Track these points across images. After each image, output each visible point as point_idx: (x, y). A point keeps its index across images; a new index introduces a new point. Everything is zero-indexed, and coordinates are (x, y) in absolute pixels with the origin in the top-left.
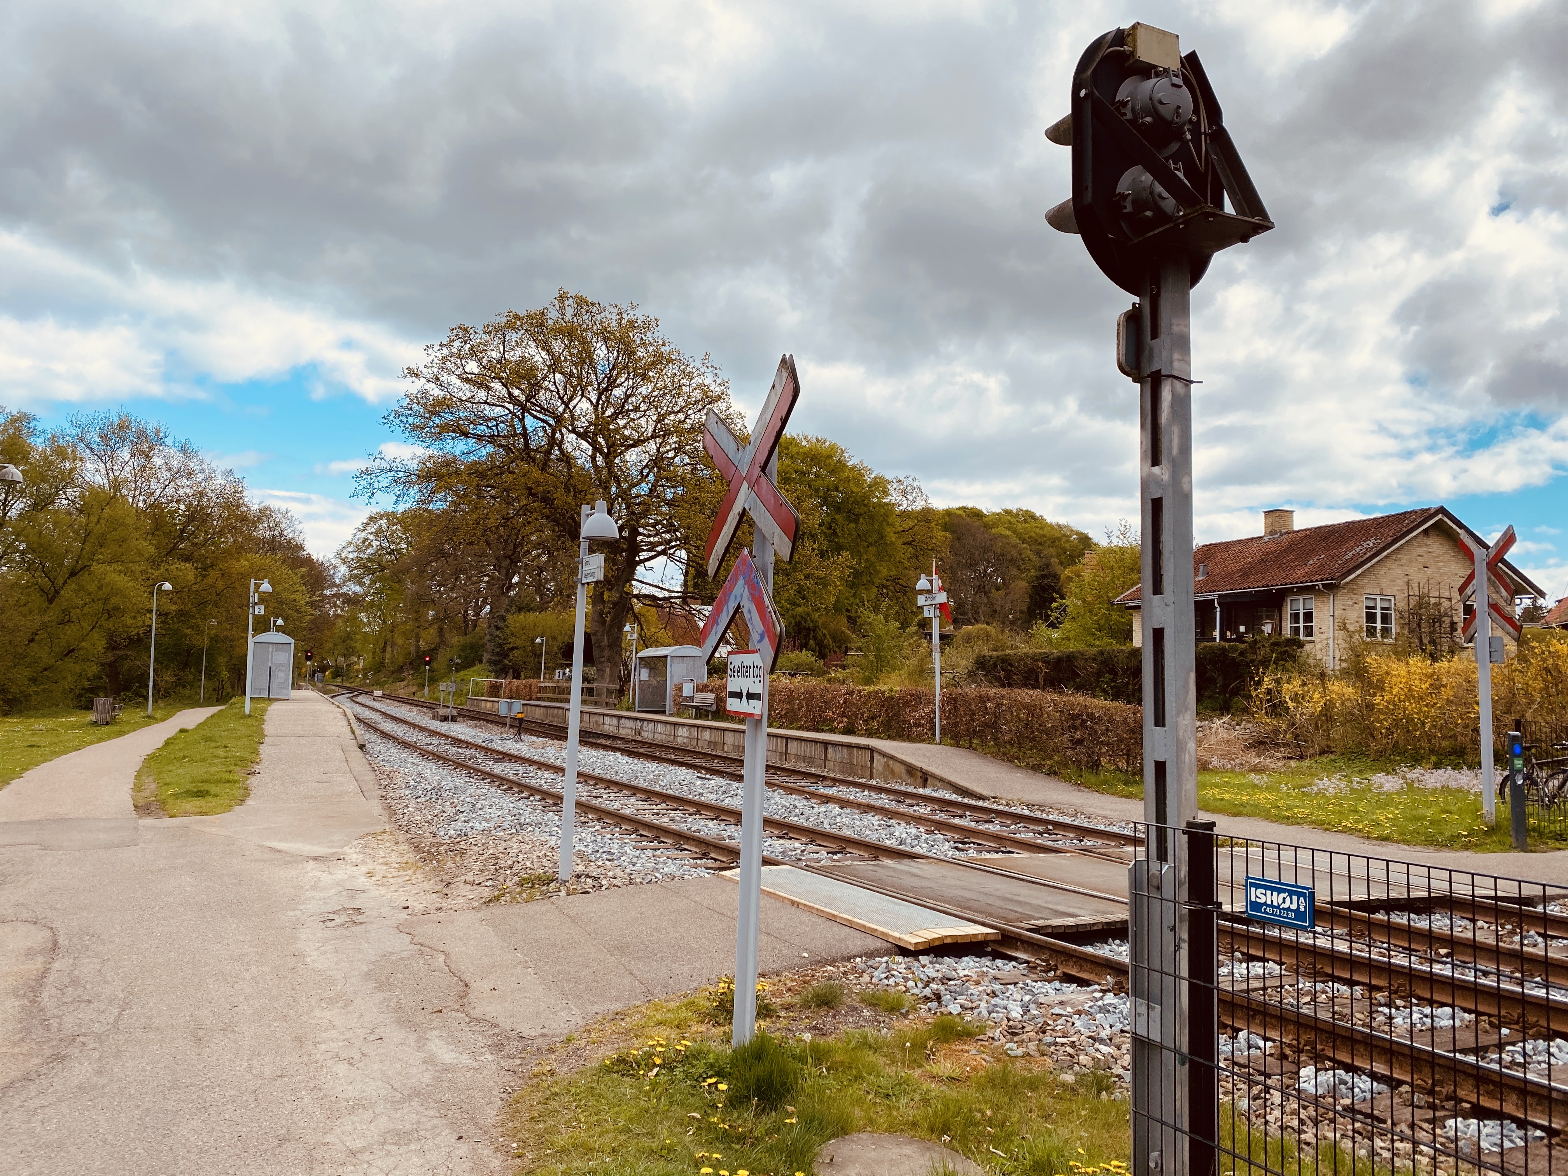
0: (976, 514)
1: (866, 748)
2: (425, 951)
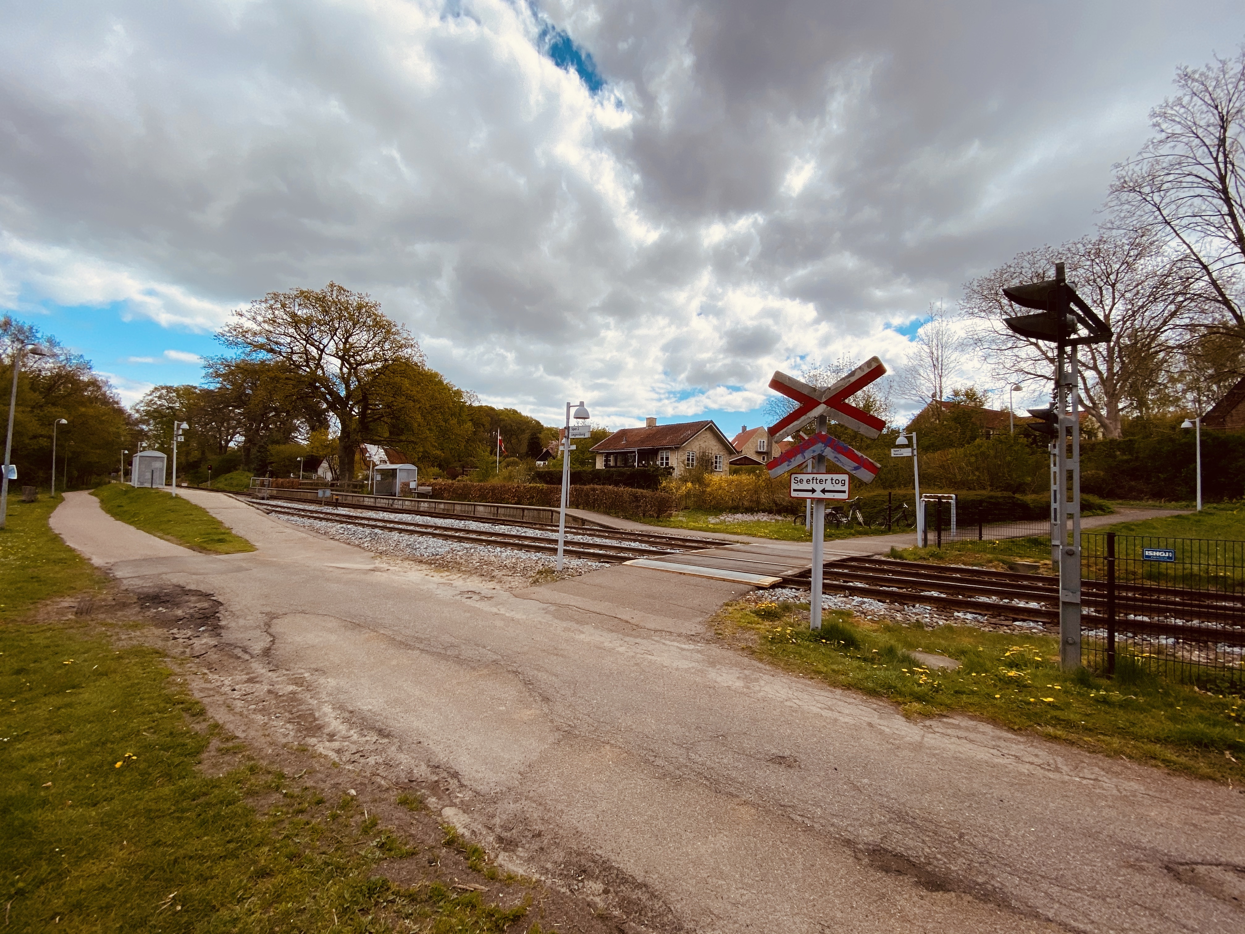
0: (492, 409)
1: (549, 510)
2: (560, 606)
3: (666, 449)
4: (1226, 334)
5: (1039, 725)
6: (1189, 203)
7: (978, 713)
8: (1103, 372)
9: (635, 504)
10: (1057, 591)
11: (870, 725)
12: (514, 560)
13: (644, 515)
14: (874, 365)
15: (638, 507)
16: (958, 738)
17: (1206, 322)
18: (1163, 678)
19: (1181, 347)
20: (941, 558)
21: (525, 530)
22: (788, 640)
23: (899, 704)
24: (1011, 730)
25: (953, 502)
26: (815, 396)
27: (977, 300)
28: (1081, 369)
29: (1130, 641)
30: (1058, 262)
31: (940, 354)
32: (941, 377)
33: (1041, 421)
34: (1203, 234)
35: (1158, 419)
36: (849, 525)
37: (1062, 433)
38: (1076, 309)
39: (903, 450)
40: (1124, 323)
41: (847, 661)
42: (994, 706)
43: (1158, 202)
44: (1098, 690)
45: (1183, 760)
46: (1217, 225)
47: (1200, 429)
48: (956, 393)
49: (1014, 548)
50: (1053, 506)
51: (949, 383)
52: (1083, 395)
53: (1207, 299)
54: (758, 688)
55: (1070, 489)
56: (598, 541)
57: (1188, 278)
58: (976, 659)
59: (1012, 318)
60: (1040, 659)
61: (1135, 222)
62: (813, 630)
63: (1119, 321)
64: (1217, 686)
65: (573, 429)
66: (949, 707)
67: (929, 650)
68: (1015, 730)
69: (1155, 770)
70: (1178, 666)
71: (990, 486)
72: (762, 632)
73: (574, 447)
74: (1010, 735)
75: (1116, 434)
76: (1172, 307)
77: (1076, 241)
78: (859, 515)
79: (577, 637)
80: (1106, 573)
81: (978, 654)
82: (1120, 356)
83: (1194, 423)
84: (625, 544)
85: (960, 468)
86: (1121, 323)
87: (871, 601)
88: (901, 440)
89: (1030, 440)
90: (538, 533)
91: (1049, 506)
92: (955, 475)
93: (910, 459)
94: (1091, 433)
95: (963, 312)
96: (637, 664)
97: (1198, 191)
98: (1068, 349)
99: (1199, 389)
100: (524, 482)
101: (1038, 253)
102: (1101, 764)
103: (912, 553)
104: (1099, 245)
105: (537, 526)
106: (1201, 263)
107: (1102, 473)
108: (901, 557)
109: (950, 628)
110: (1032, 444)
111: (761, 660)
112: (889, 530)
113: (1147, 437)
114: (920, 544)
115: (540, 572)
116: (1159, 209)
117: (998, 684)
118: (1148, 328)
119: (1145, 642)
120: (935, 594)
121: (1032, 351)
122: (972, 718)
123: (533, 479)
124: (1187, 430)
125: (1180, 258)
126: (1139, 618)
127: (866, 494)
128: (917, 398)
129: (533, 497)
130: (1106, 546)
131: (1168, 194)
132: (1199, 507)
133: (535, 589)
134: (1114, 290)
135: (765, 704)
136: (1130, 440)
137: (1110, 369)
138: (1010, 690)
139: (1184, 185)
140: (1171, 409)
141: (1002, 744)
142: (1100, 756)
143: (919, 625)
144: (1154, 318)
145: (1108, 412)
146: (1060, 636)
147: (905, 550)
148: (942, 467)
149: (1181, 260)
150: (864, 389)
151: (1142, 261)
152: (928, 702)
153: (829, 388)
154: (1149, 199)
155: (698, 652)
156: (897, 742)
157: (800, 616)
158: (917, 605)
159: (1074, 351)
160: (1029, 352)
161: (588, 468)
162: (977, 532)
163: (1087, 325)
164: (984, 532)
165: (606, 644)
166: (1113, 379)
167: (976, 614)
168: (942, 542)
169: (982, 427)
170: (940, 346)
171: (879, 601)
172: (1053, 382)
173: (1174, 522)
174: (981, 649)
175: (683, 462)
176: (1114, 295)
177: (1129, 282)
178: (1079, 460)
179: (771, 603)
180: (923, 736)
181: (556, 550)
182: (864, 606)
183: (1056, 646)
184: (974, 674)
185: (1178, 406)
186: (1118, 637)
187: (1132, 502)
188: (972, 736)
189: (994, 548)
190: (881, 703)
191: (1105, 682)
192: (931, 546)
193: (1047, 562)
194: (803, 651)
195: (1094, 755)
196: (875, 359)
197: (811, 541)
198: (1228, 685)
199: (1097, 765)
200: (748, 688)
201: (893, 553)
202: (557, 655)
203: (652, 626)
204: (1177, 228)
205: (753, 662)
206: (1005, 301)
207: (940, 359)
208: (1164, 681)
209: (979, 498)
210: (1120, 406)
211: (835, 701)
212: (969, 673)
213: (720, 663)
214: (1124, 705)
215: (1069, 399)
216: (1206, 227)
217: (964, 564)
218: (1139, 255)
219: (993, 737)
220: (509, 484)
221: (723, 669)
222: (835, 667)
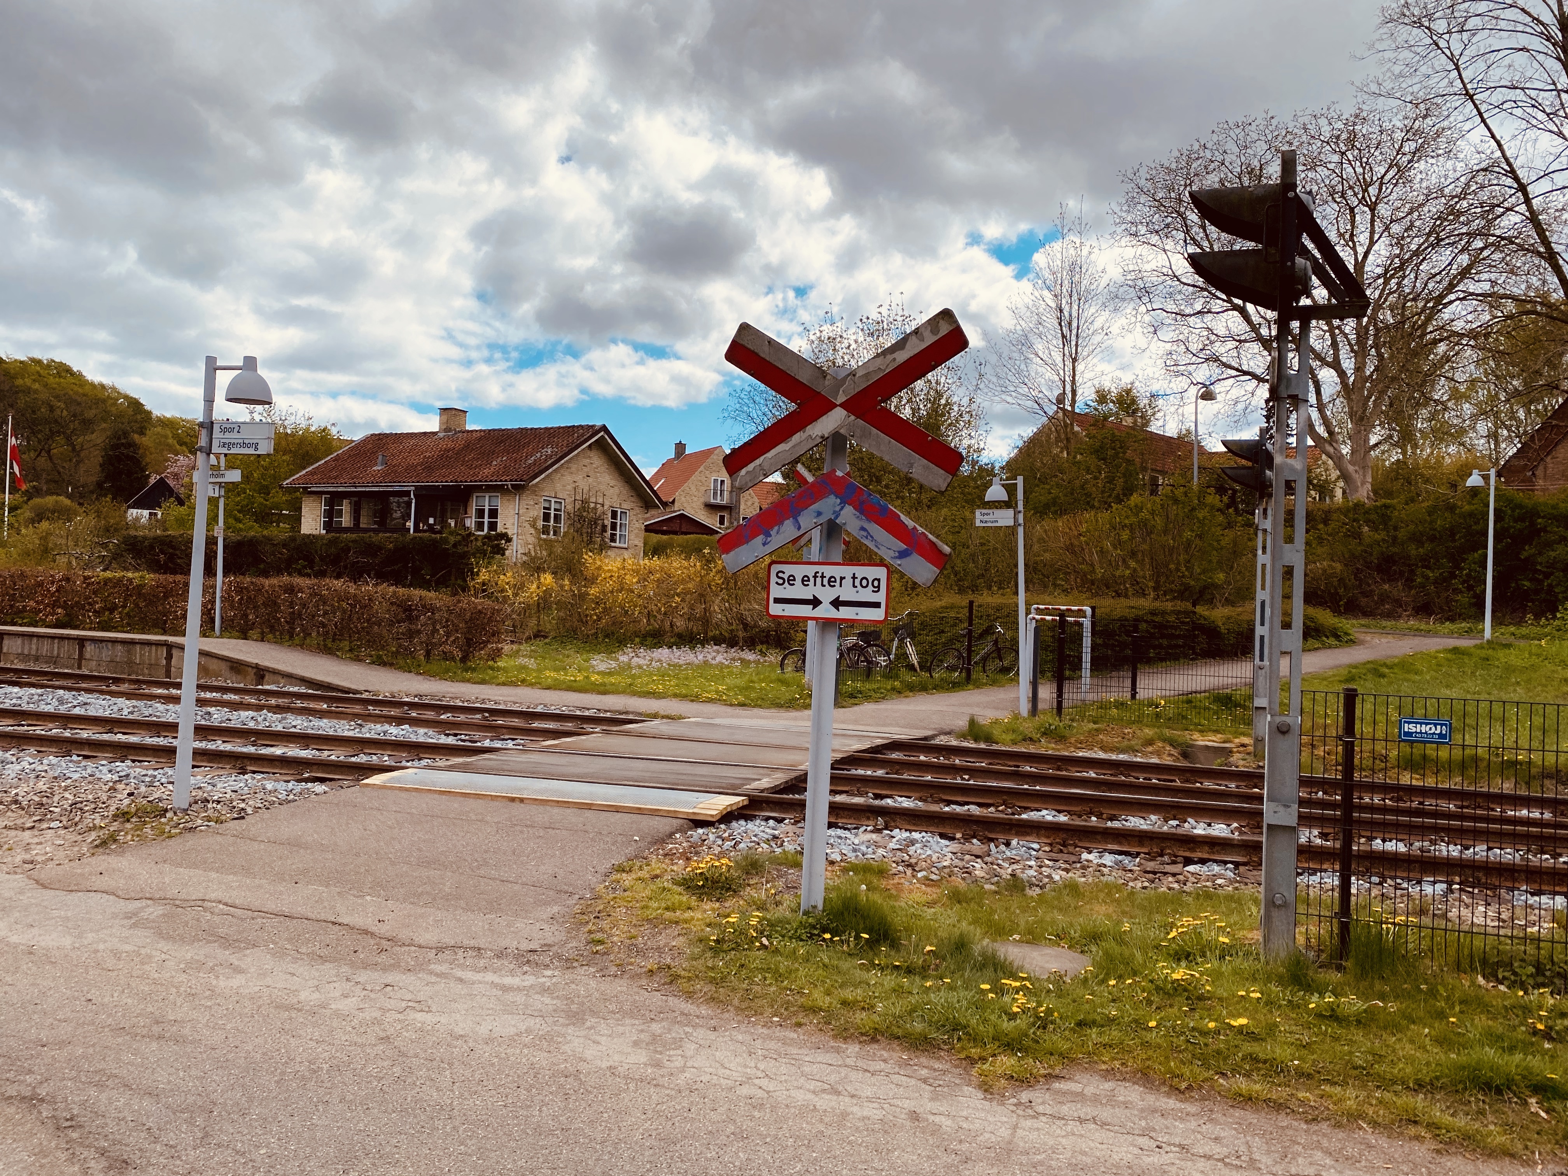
1: (158, 644)
2: (176, 904)
3: (490, 489)
4: (1547, 316)
5: (1223, 1075)
6: (1507, 61)
7: (1117, 1064)
8: (1349, 372)
9: (403, 627)
10: (1259, 799)
11: (914, 1116)
12: (41, 785)
13: (428, 654)
14: (945, 329)
15: (411, 634)
16: (1081, 1121)
17: (1516, 291)
18: (1428, 962)
19: (1472, 334)
20: (1061, 739)
21: (84, 697)
22: (752, 940)
23: (972, 1061)
24: (1175, 1090)
25: (1087, 622)
26: (824, 387)
27: (1144, 209)
28: (1315, 364)
29: (1375, 892)
30: (1286, 148)
31: (1075, 314)
32: (1074, 360)
33: (1244, 462)
34: (1524, 125)
35: (1430, 468)
36: (890, 672)
37: (1278, 489)
38: (1310, 246)
39: (997, 512)
40: (1386, 282)
41: (873, 976)
42: (1146, 1045)
43: (1456, 53)
44: (1322, 995)
45: (1461, 1122)
46: (1548, 110)
47: (1496, 489)
48: (1102, 397)
49: (1192, 715)
50: (1259, 631)
51: (1088, 375)
52: (1315, 414)
53: (1521, 247)
54: (678, 1063)
55: (1287, 597)
56: (298, 723)
57: (1493, 206)
58: (1117, 949)
59: (1204, 254)
60: (1227, 940)
61: (1416, 88)
62: (806, 913)
63: (1379, 277)
64: (1515, 974)
65: (224, 430)
66: (1066, 1058)
67: (1033, 938)
68: (1182, 1092)
69: (1416, 1145)
70: (1452, 937)
71: (1155, 589)
72: (696, 928)
73: (235, 476)
74: (1172, 1103)
75: (1363, 493)
76: (1464, 260)
77: (1318, 112)
78: (911, 650)
79: (222, 983)
80: (1340, 760)
81: (1120, 939)
82: (1376, 346)
83: (1486, 478)
84: (372, 731)
85: (1102, 552)
86: (1381, 281)
87: (927, 836)
88: (996, 492)
89: (1225, 499)
90: (123, 707)
91: (1252, 631)
92: (1092, 565)
93: (1011, 531)
94: (1324, 489)
95: (1119, 230)
96: (386, 1039)
97: (1523, 40)
98: (1295, 325)
99: (1496, 415)
100: (87, 566)
101: (1253, 127)
102: (1325, 1143)
103: (1011, 729)
104: (1355, 124)
105: (124, 687)
106: (1516, 179)
107: (1338, 566)
108: (989, 739)
109: (1072, 888)
110: (1228, 506)
111: (689, 995)
112: (967, 681)
113: (1412, 500)
114: (1024, 708)
115: (123, 816)
116: (1457, 68)
117: (1155, 998)
118: (1423, 295)
119: (1399, 892)
120: (1047, 815)
121: (1233, 322)
122: (1109, 1074)
123: (115, 559)
124: (1475, 491)
125: (1483, 165)
126: (1391, 846)
127: (925, 605)
128: (1030, 404)
129: (112, 610)
130: (1341, 708)
131: (1474, 40)
132: (1488, 634)
133: (103, 861)
134: (1373, 216)
135: (695, 1098)
136: (1386, 506)
137: (1359, 369)
138: (1175, 1010)
139: (1503, 24)
140: (1452, 449)
141: (1158, 1122)
142: (1324, 1126)
143: (1016, 885)
144: (1434, 276)
145: (1353, 452)
146: (1262, 889)
147: (996, 722)
148: (1070, 548)
149: (1485, 170)
150: (929, 376)
151: (1422, 165)
152: (1025, 1050)
153: (853, 374)
154: (1443, 44)
155: (545, 990)
156: (965, 1147)
157: (780, 883)
158: (1014, 842)
159: (1305, 328)
160: (1230, 325)
161: (279, 532)
162: (1128, 683)
163: (1326, 282)
164: (1141, 683)
165: (303, 995)
166: (1364, 387)
167: (1121, 853)
168: (1065, 704)
169: (1144, 469)
170: (1075, 297)
171: (943, 836)
172: (1267, 386)
173: (1448, 660)
174: (1126, 927)
175: (533, 525)
176: (1372, 225)
177: (1398, 204)
178: (1304, 540)
179: (719, 857)
180: (1015, 1127)
181: (170, 752)
182: (911, 850)
183: (1254, 910)
184: (1112, 982)
185: (1463, 444)
186: (1356, 885)
187: (1384, 623)
188: (1105, 1114)
189: (1158, 716)
190: (937, 1065)
191: (1335, 977)
192: (1044, 712)
193: (1246, 740)
194: (784, 964)
195: (1314, 1127)
196: (946, 314)
197: (808, 707)
198: (1531, 970)
199: (1319, 1146)
200: (658, 1065)
201: (974, 730)
202: (160, 1037)
203: (429, 937)
204: (1483, 108)
205: (672, 1001)
206: (1193, 217)
207: (1075, 324)
208: (1429, 967)
209: (1131, 614)
210: (1373, 440)
211: (844, 1071)
212: (1104, 981)
213: (594, 1013)
214: (1364, 1021)
215: (1292, 420)
216: (1530, 110)
217: (1103, 749)
218: (1417, 154)
219: (1142, 1110)
220: (41, 571)
221: (603, 1027)
222: (848, 994)
